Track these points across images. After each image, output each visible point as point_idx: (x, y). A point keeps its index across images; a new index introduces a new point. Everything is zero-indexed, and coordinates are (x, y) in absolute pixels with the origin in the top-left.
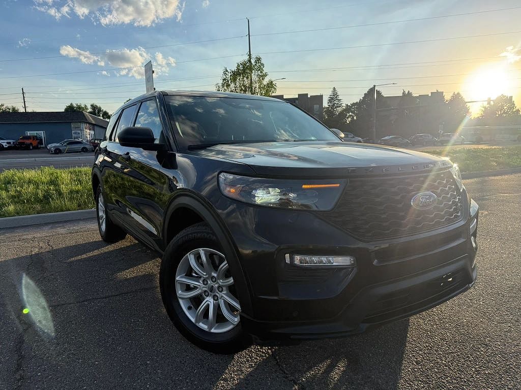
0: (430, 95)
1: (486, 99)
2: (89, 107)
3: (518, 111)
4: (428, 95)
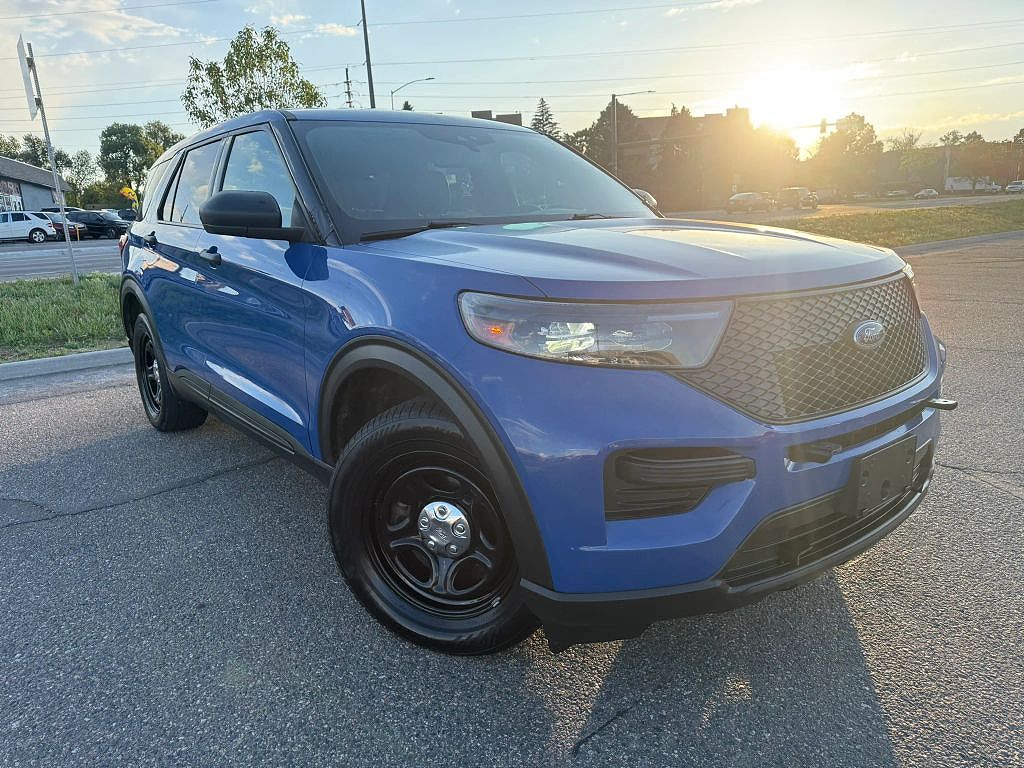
0: (725, 115)
1: (835, 122)
2: (21, 141)
3: (880, 144)
4: (721, 114)
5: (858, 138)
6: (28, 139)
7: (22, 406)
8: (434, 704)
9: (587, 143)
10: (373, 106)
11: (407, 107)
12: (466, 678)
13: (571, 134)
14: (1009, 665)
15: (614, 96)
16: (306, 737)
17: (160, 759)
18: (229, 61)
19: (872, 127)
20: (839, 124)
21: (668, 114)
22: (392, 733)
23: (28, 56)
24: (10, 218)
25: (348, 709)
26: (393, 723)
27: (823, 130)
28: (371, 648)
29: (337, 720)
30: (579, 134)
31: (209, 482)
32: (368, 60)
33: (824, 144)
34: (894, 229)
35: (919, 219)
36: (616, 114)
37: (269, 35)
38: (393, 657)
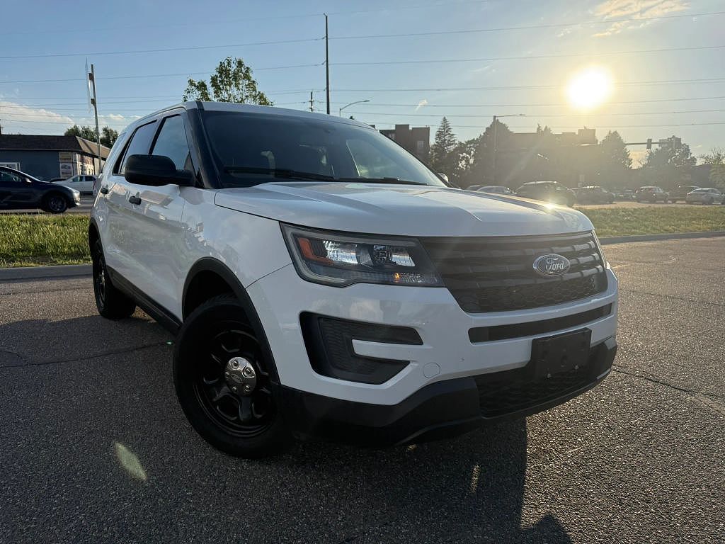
0: (577, 133)
2: (102, 132)
3: (694, 159)
4: (574, 133)
5: (677, 154)
6: (105, 130)
7: (42, 294)
8: (216, 516)
9: (475, 148)
10: (328, 112)
11: (351, 118)
12: (247, 501)
13: (463, 142)
14: (669, 540)
15: (495, 117)
16: (117, 528)
17: (13, 532)
18: (214, 80)
19: (688, 146)
20: (660, 143)
21: (535, 131)
22: (178, 533)
23: (91, 72)
24: (84, 179)
25: (155, 513)
26: (181, 526)
27: (649, 147)
28: (190, 472)
29: (144, 519)
30: (469, 142)
31: (136, 352)
32: (328, 88)
33: (651, 157)
34: (695, 219)
35: (716, 213)
36: (496, 128)
37: (240, 64)
38: (204, 481)
